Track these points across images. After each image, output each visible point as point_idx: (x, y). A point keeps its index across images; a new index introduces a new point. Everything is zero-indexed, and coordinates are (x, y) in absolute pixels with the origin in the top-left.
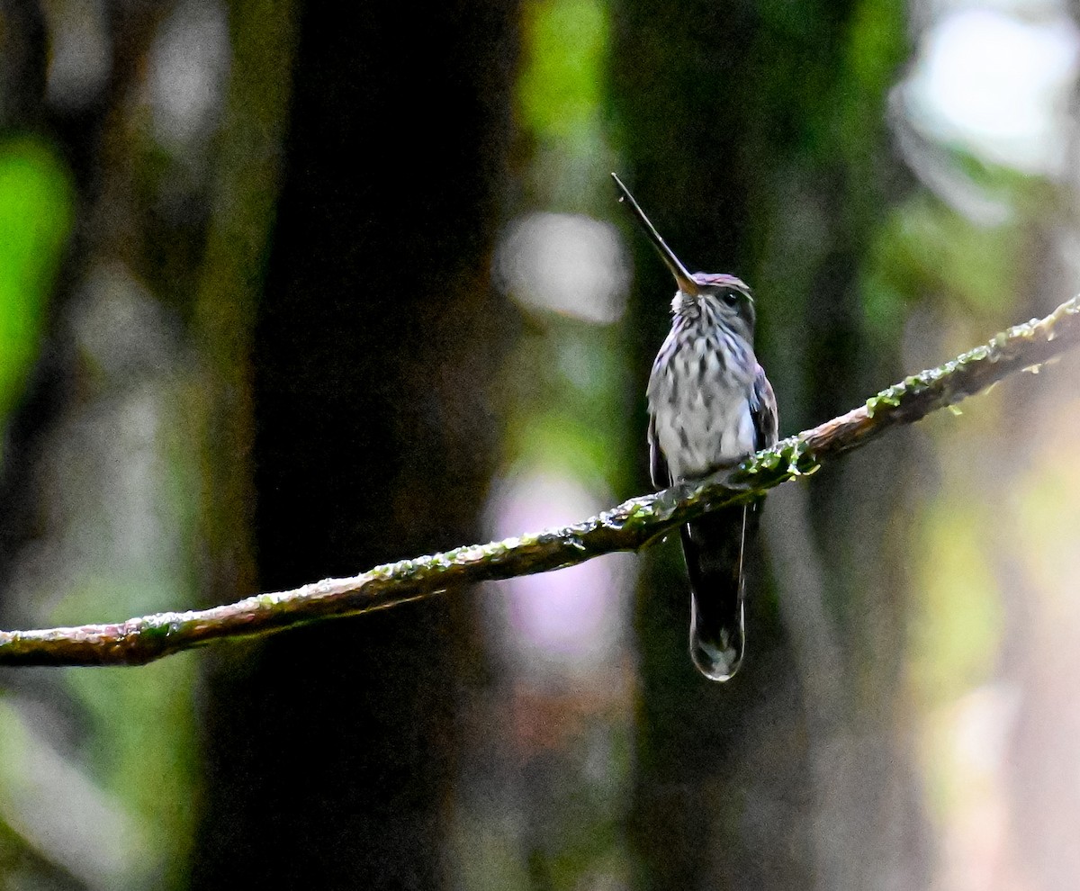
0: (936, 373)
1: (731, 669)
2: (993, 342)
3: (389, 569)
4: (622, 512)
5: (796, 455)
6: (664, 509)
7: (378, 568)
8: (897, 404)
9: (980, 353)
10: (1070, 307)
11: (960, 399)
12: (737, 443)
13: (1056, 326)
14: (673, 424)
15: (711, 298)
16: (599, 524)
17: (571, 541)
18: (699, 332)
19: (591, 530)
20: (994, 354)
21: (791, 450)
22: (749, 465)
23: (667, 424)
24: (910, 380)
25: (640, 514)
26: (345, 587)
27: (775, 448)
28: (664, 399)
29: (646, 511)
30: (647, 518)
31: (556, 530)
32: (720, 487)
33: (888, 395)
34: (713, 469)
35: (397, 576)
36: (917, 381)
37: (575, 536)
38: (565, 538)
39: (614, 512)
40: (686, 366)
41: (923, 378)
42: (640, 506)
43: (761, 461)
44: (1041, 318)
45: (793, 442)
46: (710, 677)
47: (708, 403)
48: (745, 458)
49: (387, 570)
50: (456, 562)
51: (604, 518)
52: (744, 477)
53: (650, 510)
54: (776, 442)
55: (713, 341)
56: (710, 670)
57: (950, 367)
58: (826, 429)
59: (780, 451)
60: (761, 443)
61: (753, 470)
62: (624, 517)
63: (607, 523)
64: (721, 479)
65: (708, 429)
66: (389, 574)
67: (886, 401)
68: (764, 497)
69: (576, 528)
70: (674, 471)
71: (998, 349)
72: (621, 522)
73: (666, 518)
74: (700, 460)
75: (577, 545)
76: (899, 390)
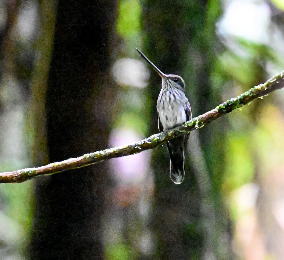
0: (235, 99)
1: (181, 181)
2: (250, 90)
3: (88, 155)
4: (151, 139)
5: (197, 122)
6: (162, 137)
7: (85, 155)
8: (224, 108)
9: (247, 94)
10: (271, 80)
11: (241, 106)
12: (181, 120)
13: (267, 86)
14: (163, 115)
15: (170, 80)
16: (145, 142)
17: (137, 147)
18: (167, 90)
19: (142, 143)
20: (250, 94)
21: (196, 121)
22: (185, 125)
23: (162, 115)
24: (228, 101)
25: (156, 139)
26: (76, 160)
27: (192, 121)
28: (161, 108)
29: (157, 138)
30: (158, 140)
31: (133, 144)
32: (177, 131)
33: (222, 105)
34: (175, 126)
35: (90, 157)
36: (230, 102)
37: (138, 145)
38: (135, 146)
39: (149, 138)
40: (166, 99)
41: (231, 100)
42: (155, 137)
43: (188, 124)
44: (263, 83)
45: (196, 118)
46: (175, 183)
47: (172, 108)
48: (183, 123)
49: (87, 155)
50: (106, 153)
51: (146, 140)
52: (183, 128)
53: (158, 138)
54: (192, 119)
55: (171, 91)
56: (175, 181)
57: (239, 97)
58: (205, 115)
59: (193, 121)
60: (188, 119)
61: (186, 126)
62: (151, 140)
63: (147, 142)
64: (177, 129)
65: (173, 116)
66: (88, 157)
67: (222, 107)
68: (189, 134)
69: (138, 143)
70: (164, 127)
71: (252, 92)
72: (150, 141)
73: (163, 140)
74: (171, 124)
75: (139, 148)
76: (225, 104)
